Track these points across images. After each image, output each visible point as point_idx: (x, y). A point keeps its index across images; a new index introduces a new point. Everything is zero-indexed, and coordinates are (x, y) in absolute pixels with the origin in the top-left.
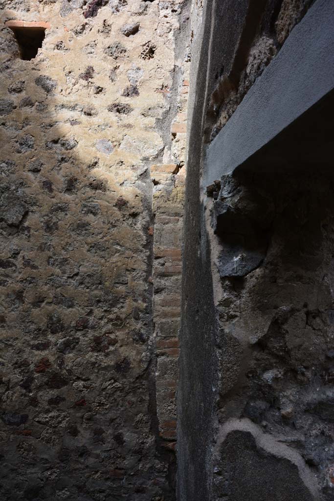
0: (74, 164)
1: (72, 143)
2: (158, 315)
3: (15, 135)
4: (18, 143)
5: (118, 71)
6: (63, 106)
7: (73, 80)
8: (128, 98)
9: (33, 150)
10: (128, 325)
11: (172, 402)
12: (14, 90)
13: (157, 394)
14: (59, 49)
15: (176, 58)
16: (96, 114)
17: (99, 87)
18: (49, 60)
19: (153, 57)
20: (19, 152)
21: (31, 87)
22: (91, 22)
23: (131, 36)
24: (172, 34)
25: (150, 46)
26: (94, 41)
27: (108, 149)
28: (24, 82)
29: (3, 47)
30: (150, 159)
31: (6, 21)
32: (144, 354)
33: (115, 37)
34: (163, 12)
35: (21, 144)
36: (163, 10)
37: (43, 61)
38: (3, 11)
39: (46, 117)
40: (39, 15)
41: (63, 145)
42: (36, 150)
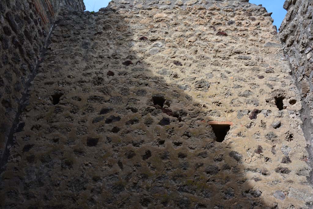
0: (262, 207)
1: (259, 193)
3: (222, 188)
4: (224, 193)
5: (276, 148)
6: (249, 169)
7: (251, 154)
8: (285, 164)
9: (234, 197)
12: (217, 160)
14: (239, 136)
15: (307, 140)
16: (269, 174)
17: (267, 158)
18: (235, 142)
19: (292, 140)
20: (225, 199)
21: (227, 158)
22: (254, 122)
23: (277, 128)
24: (300, 127)
25: (290, 134)
26: (258, 132)
27: (282, 197)
28: (223, 155)
29: (208, 135)
30: (311, 204)
31: (208, 121)
33: (269, 130)
34: (291, 116)
35: (226, 194)
36: (291, 115)
37: (231, 143)
38: (206, 116)
39: (240, 176)
40: (226, 118)
41: (252, 194)
42: (236, 197)
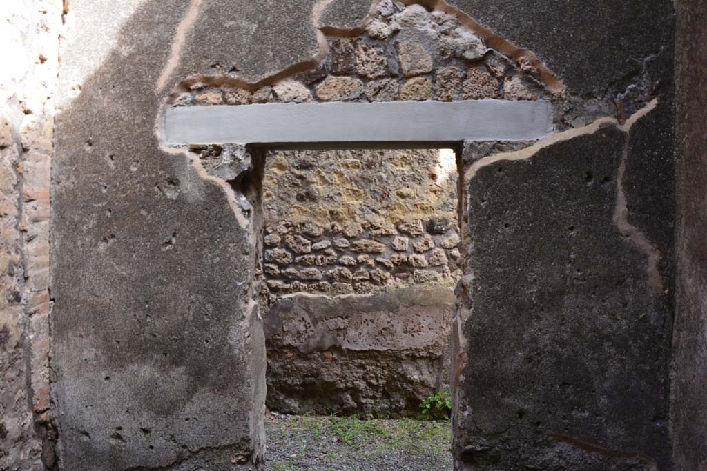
2: (32, 268)
10: (4, 284)
11: (45, 366)
13: (33, 360)
32: (20, 316)
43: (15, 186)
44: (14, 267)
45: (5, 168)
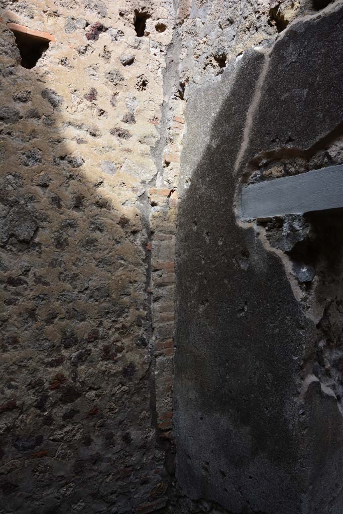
0: (81, 182)
1: (80, 161)
2: (157, 321)
3: (22, 147)
4: (25, 156)
5: (118, 97)
6: (70, 123)
7: (78, 98)
8: (126, 125)
9: (41, 164)
10: (132, 332)
11: (168, 396)
12: (19, 99)
13: (157, 390)
14: (63, 65)
15: (165, 94)
16: (100, 136)
17: (102, 110)
18: (53, 74)
19: (145, 89)
20: (26, 165)
21: (37, 99)
22: (93, 45)
23: (127, 66)
24: (161, 72)
25: (143, 79)
26: (96, 64)
27: (112, 170)
28: (30, 92)
29: (7, 50)
30: (147, 183)
31: (8, 22)
32: (146, 357)
33: (113, 65)
34: (153, 51)
35: (28, 157)
36: (153, 49)
37: (48, 74)
38: (4, 10)
39: (54, 132)
40: (43, 26)
41: (70, 162)
42: (44, 164)
43: (144, 260)
44: (142, 320)
45: (136, 247)
